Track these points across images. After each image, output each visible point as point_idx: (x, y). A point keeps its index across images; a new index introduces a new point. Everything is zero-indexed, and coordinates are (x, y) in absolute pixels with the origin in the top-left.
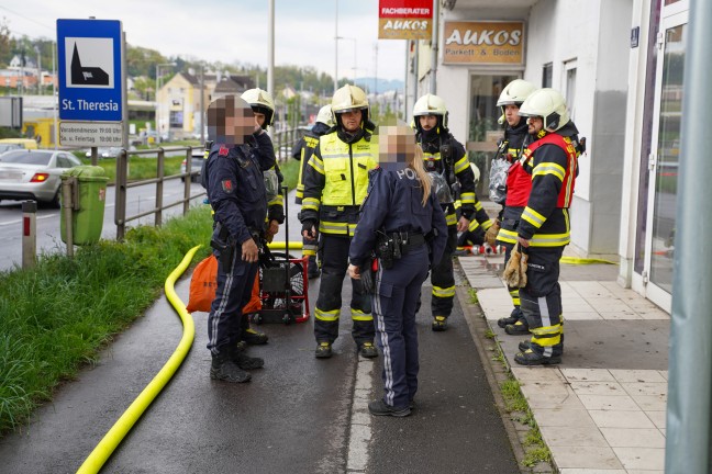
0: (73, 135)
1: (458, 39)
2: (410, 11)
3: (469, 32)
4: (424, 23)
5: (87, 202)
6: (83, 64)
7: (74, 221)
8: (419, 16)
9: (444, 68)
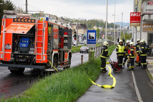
0: (89, 46)
1: (145, 27)
2: (136, 21)
3: (147, 25)
4: (139, 24)
5: (92, 55)
6: (91, 36)
7: (91, 58)
8: (138, 22)
9: (143, 32)
